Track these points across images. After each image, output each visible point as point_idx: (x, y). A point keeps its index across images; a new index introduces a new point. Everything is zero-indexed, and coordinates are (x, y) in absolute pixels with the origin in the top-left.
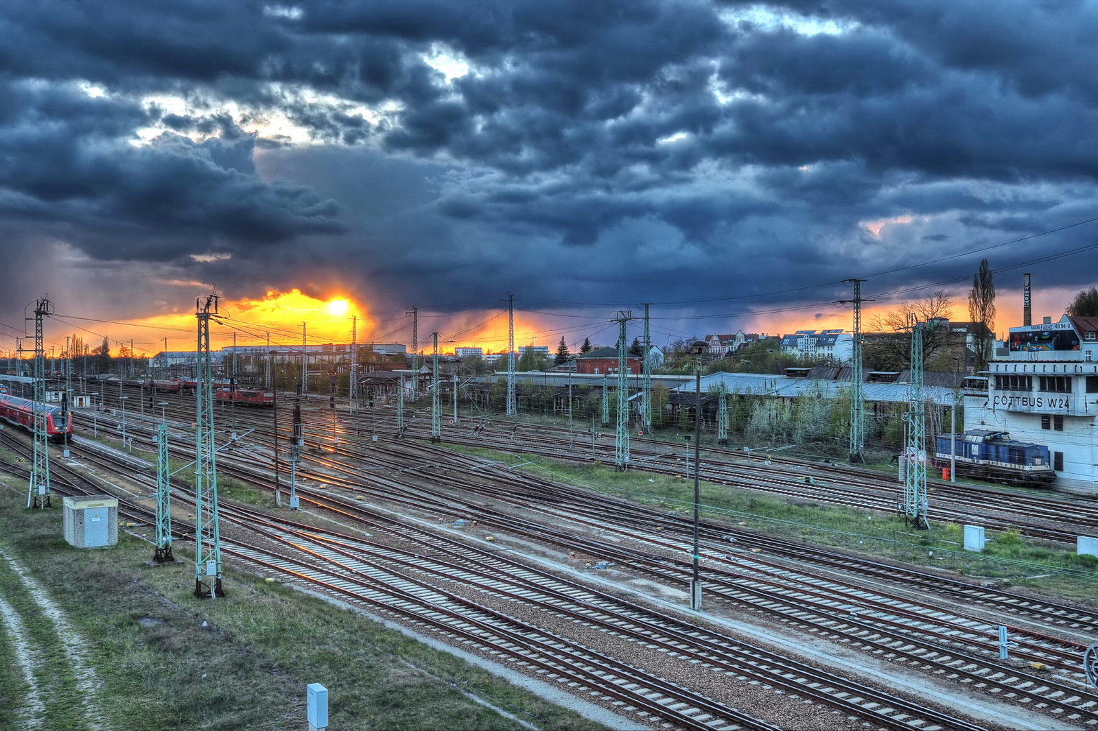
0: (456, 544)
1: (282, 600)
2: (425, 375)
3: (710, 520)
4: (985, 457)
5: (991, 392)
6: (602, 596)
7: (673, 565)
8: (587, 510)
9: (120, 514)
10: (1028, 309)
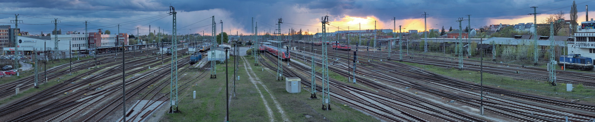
0: (405, 95)
1: (348, 112)
2: (398, 39)
3: (489, 86)
4: (574, 62)
5: (575, 42)
6: (452, 112)
7: (476, 101)
8: (449, 83)
9: (301, 83)
10: (587, 16)
